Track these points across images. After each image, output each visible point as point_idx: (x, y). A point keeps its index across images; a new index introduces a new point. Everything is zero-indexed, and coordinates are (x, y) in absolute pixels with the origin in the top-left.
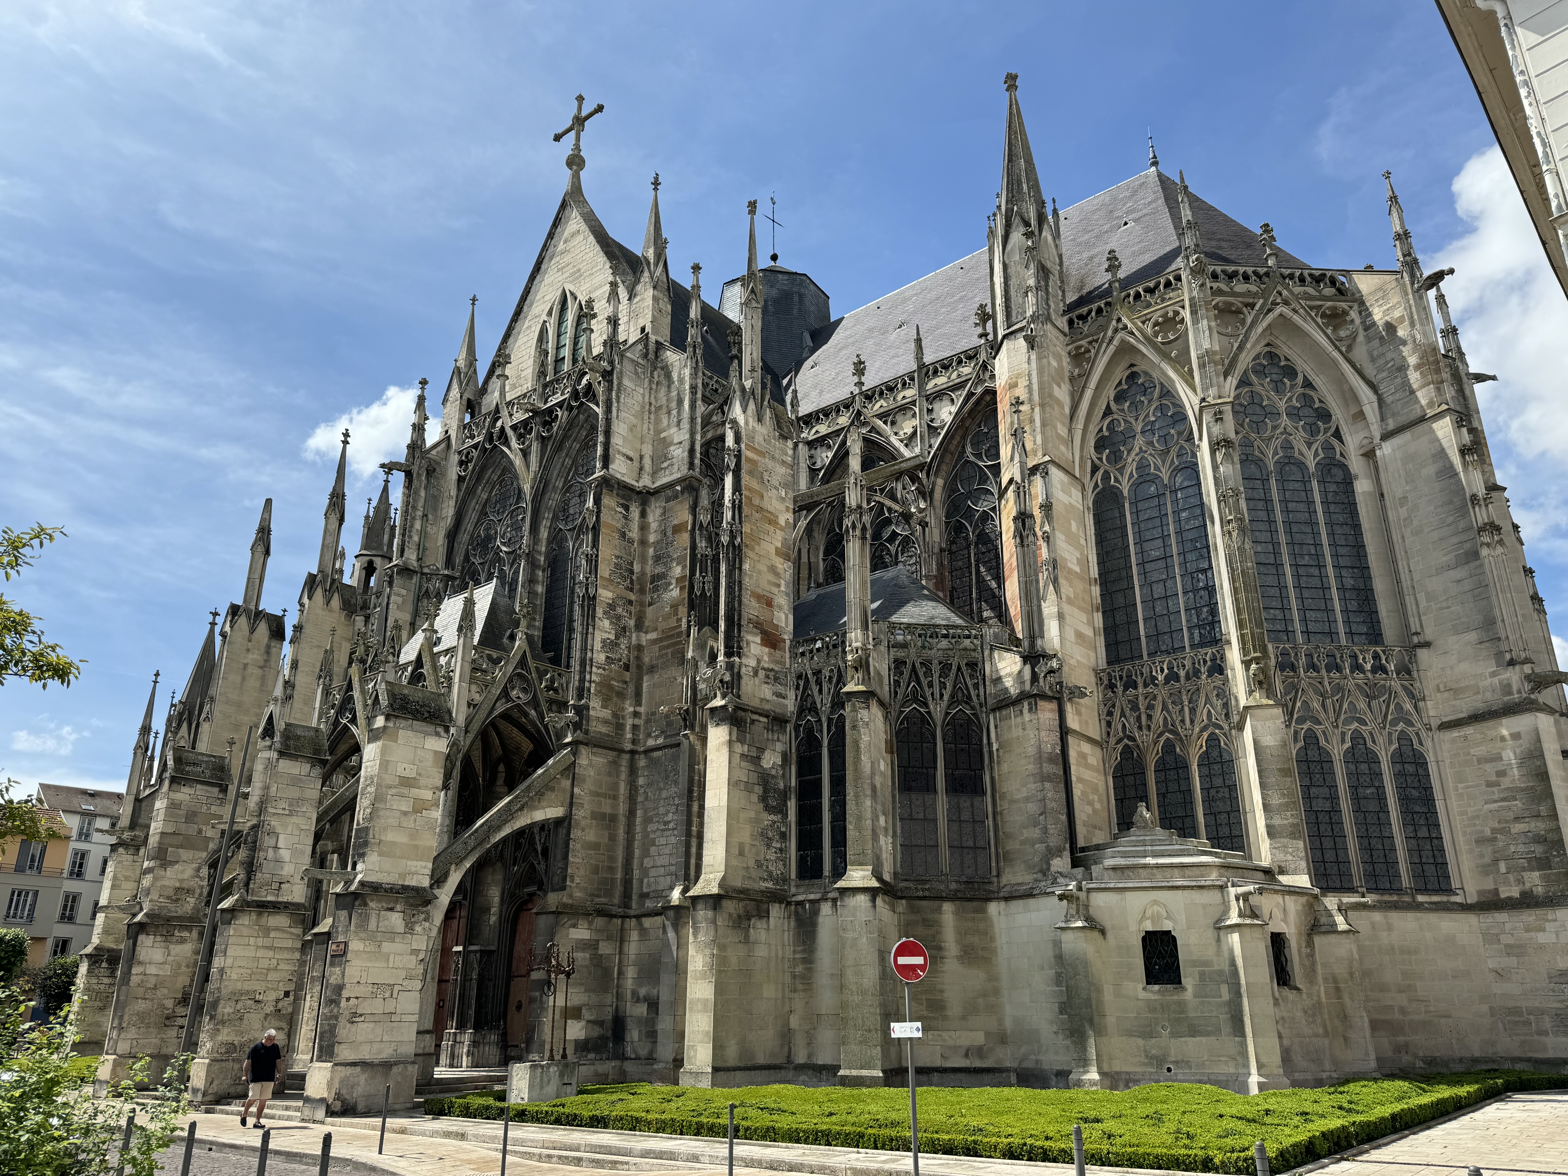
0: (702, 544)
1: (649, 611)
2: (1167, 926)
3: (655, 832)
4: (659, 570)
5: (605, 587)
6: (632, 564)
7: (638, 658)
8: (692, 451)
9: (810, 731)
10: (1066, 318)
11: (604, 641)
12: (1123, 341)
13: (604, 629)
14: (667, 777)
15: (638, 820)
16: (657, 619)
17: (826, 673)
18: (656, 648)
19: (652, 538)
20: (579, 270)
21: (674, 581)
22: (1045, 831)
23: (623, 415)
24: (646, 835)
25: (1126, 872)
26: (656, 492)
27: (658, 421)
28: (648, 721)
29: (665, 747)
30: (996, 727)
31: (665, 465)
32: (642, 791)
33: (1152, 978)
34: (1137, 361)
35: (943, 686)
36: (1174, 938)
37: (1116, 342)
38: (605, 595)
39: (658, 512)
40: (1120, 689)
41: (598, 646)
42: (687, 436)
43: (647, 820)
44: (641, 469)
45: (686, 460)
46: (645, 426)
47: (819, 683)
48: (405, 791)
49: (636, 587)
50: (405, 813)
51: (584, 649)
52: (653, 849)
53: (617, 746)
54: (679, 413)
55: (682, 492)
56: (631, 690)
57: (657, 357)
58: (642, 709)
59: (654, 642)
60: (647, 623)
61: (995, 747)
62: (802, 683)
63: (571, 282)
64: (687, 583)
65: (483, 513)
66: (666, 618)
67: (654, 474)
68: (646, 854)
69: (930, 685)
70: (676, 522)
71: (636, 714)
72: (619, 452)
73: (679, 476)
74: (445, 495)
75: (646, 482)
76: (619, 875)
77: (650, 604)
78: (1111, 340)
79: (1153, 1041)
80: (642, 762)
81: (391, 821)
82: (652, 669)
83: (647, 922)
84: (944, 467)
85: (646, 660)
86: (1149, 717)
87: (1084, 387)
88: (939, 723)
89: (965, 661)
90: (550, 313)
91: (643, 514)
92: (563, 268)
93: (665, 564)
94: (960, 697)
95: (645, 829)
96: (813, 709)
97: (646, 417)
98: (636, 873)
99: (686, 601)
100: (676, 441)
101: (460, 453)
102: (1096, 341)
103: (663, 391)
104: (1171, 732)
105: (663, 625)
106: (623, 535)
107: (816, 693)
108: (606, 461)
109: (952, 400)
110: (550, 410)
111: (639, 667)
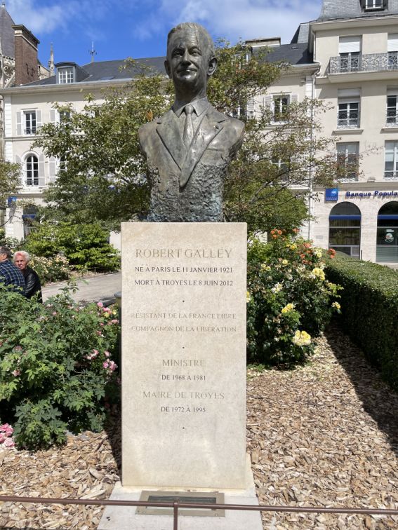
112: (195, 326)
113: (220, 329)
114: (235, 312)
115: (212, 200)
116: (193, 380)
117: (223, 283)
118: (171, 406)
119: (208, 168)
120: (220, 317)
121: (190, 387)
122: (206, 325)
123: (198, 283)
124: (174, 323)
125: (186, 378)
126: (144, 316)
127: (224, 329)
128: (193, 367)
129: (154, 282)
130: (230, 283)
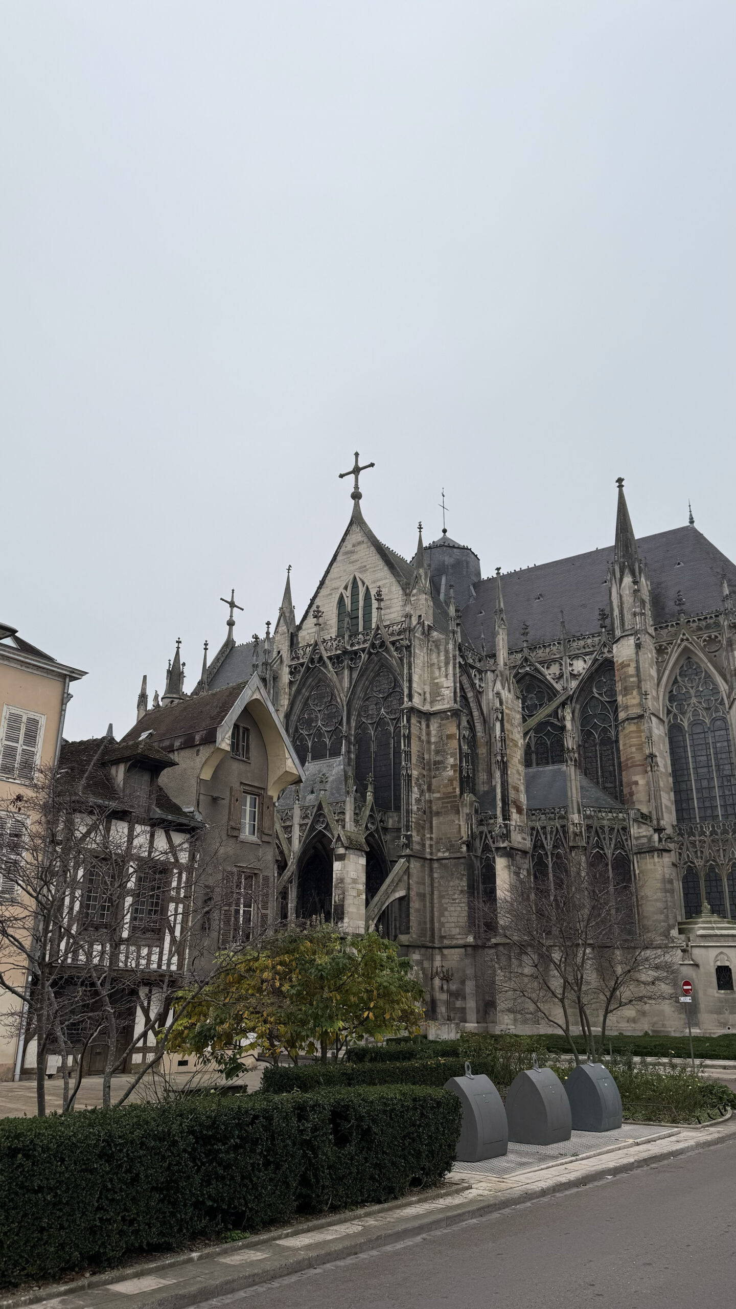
0: (465, 747)
1: (434, 780)
2: (727, 964)
3: (447, 904)
4: (439, 758)
5: (415, 769)
6: (423, 754)
7: (430, 807)
8: (455, 692)
9: (540, 857)
10: (653, 627)
11: (416, 799)
12: (686, 647)
13: (415, 794)
14: (453, 875)
15: (435, 897)
16: (440, 786)
17: (549, 829)
18: (440, 802)
19: (433, 740)
20: (365, 566)
21: (449, 766)
22: (667, 916)
23: (416, 669)
24: (441, 905)
25: (707, 938)
26: (435, 714)
27: (432, 673)
28: (437, 843)
29: (450, 858)
30: (638, 862)
31: (439, 698)
32: (437, 880)
33: (720, 987)
34: (693, 656)
35: (611, 839)
36: (730, 969)
37: (682, 647)
38: (415, 773)
39: (436, 725)
40: (686, 836)
41: (414, 802)
42: (452, 685)
43: (441, 897)
44: (425, 699)
45: (453, 698)
46: (426, 675)
47: (545, 833)
48: (354, 885)
49: (427, 767)
50: (355, 897)
51: (408, 804)
52: (446, 913)
53: (423, 856)
54: (446, 670)
55: (452, 716)
56: (427, 825)
57: (429, 634)
58: (433, 836)
59: (439, 799)
60: (433, 788)
61: (637, 872)
62: (535, 833)
63: (360, 572)
64: (458, 769)
65: (306, 704)
66: (446, 786)
67: (432, 702)
68: (442, 914)
69: (604, 838)
70: (448, 733)
71: (431, 839)
72: (416, 692)
73: (449, 706)
74: (282, 691)
75: (426, 708)
76: (428, 926)
77: (434, 777)
78: (679, 645)
79: (722, 1016)
80: (436, 865)
81: (351, 902)
82: (438, 814)
83: (446, 951)
84: (581, 699)
85: (434, 808)
86: (702, 852)
87: (665, 669)
88: (610, 859)
89: (621, 826)
90: (346, 588)
91: (428, 726)
92: (353, 562)
93: (443, 756)
94: (620, 845)
95: (440, 902)
96: (543, 847)
97: (426, 670)
98: (436, 925)
99: (458, 779)
100: (445, 686)
101: (290, 666)
102: (672, 644)
103: (434, 656)
104: (713, 861)
105: (443, 790)
106: (420, 738)
107: (544, 839)
108: (410, 697)
109: (585, 661)
110: (355, 653)
111: (431, 812)
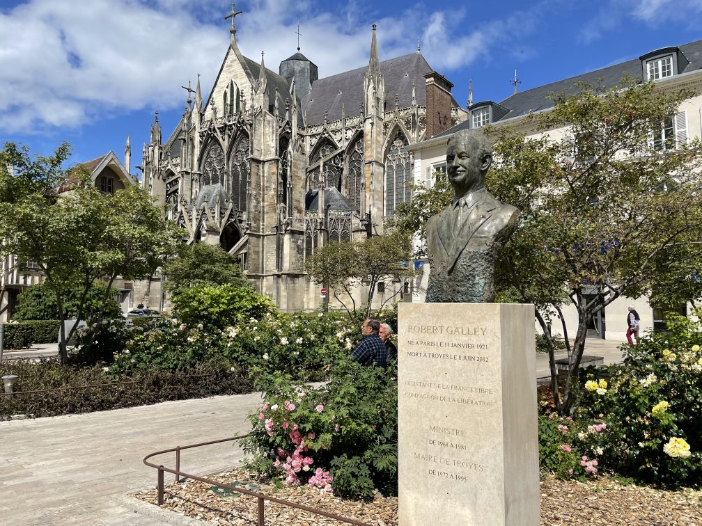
0: (280, 179)
2: (383, 281)
3: (269, 256)
4: (268, 185)
6: (260, 183)
7: (263, 210)
8: (276, 150)
9: (309, 235)
13: (254, 202)
14: (272, 242)
15: (265, 253)
17: (313, 220)
19: (265, 175)
20: (237, 74)
21: (272, 189)
23: (256, 137)
26: (267, 161)
27: (266, 138)
28: (266, 227)
29: (271, 235)
30: (353, 235)
31: (268, 153)
32: (265, 245)
33: (379, 291)
34: (401, 130)
35: (341, 225)
36: (384, 284)
37: (395, 124)
38: (254, 192)
39: (267, 167)
41: (252, 207)
42: (275, 145)
44: (261, 154)
45: (275, 153)
46: (262, 140)
49: (262, 189)
51: (249, 207)
53: (258, 234)
54: (273, 137)
55: (274, 162)
56: (261, 219)
57: (265, 117)
59: (267, 205)
60: (265, 200)
62: (307, 222)
63: (234, 78)
64: (276, 190)
65: (209, 153)
66: (271, 199)
67: (265, 155)
68: (267, 261)
70: (273, 171)
71: (263, 225)
72: (255, 149)
73: (273, 157)
74: (196, 147)
75: (262, 158)
76: (260, 266)
77: (266, 195)
79: (378, 303)
80: (265, 238)
84: (349, 152)
87: (386, 136)
88: (340, 234)
89: (347, 219)
90: (227, 87)
91: (263, 168)
92: (231, 72)
93: (270, 183)
94: (346, 228)
96: (310, 229)
97: (263, 137)
98: (265, 265)
99: (276, 195)
100: (271, 146)
101: (199, 133)
103: (267, 129)
105: (269, 201)
106: (258, 174)
108: (252, 152)
109: (352, 132)
110: (231, 126)
112: (456, 397)
113: (478, 403)
114: (491, 388)
115: (475, 282)
116: (454, 449)
117: (480, 359)
118: (438, 470)
119: (472, 254)
120: (478, 391)
121: (453, 454)
122: (466, 397)
123: (457, 357)
124: (439, 392)
125: (449, 445)
126: (415, 384)
127: (482, 403)
128: (455, 436)
129: (422, 355)
130: (486, 359)
